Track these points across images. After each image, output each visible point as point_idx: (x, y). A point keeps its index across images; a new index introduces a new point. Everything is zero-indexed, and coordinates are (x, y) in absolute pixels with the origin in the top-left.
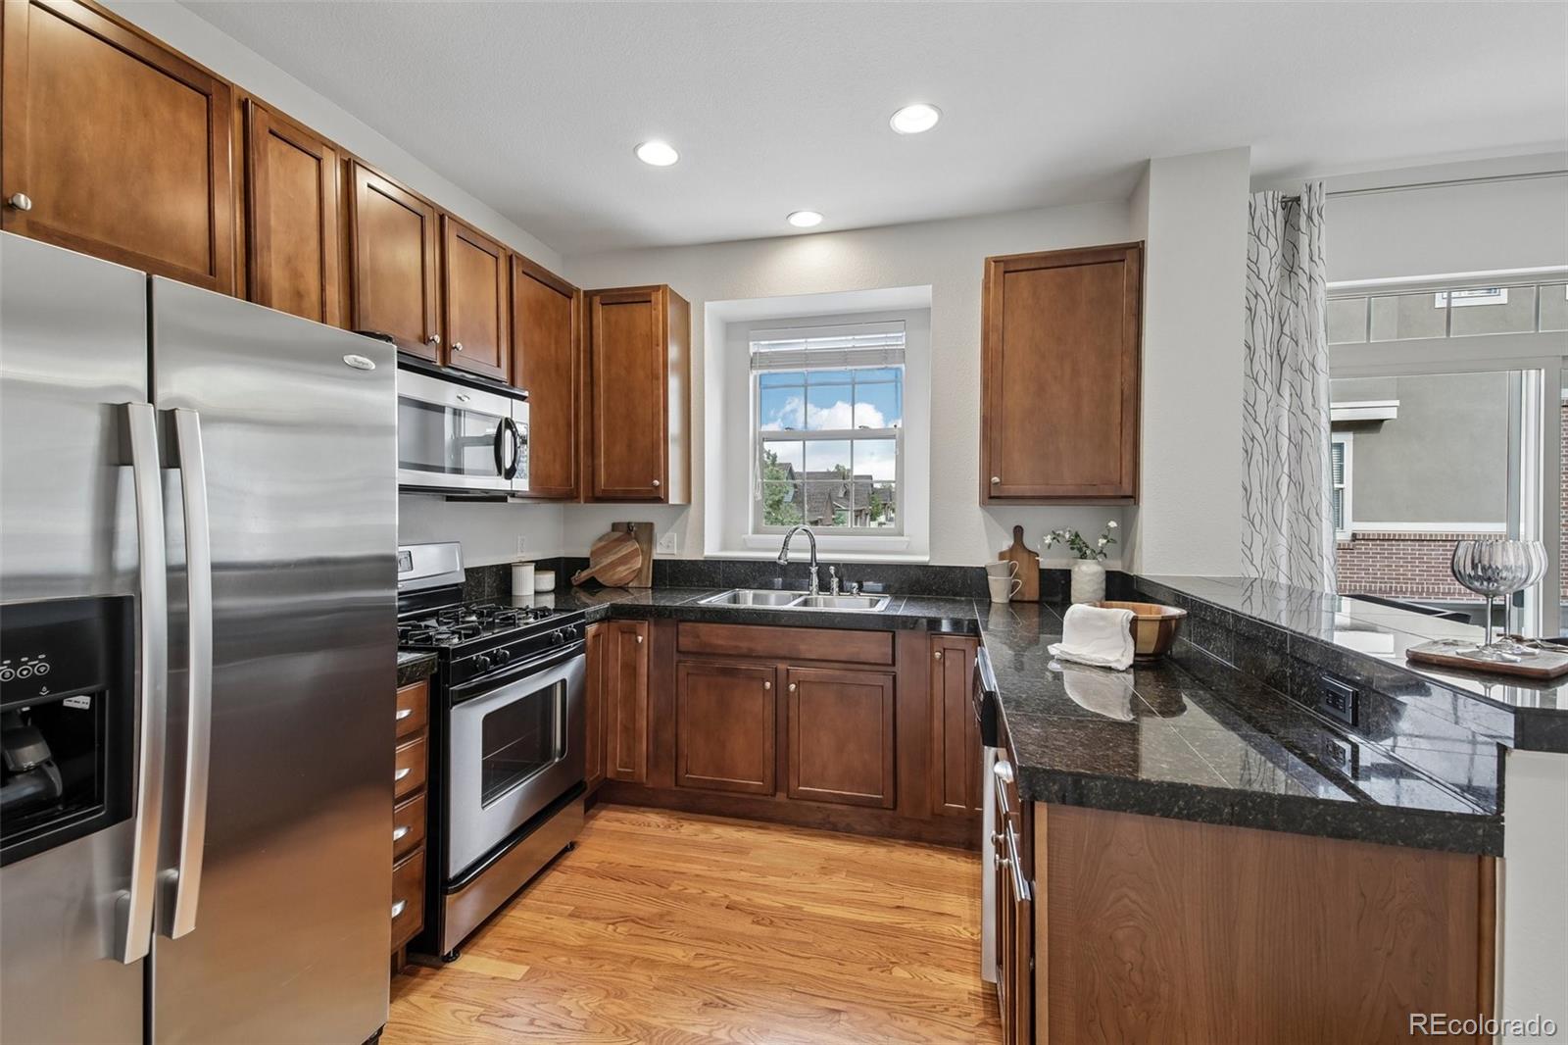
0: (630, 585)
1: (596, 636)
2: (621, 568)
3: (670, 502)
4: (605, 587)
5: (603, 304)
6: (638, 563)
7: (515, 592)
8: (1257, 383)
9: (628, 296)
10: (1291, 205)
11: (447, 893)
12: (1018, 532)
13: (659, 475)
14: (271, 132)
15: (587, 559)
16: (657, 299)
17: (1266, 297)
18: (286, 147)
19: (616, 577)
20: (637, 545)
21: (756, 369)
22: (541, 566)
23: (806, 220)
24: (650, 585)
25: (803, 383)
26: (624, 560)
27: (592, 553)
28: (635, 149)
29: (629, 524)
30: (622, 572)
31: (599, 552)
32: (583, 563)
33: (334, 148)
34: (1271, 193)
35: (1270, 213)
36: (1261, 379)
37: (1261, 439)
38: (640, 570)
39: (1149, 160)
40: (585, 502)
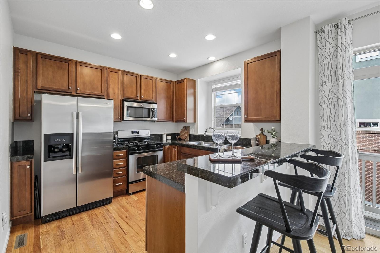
0: (186, 139)
1: (168, 148)
2: (184, 136)
3: (187, 122)
4: (181, 139)
5: (177, 83)
6: (187, 135)
7: (163, 139)
8: (326, 84)
9: (181, 81)
10: (337, 27)
11: (129, 184)
12: (262, 129)
13: (185, 117)
14: (110, 71)
15: (179, 134)
16: (185, 81)
17: (328, 57)
18: (113, 73)
19: (183, 138)
20: (187, 131)
21: (214, 91)
22: (168, 135)
23: (212, 59)
24: (188, 140)
25: (224, 94)
26: (185, 134)
27: (180, 133)
28: (169, 55)
29: (186, 127)
30: (184, 137)
31: (181, 132)
32: (178, 134)
33: (119, 70)
34: (330, 25)
35: (329, 31)
36: (327, 83)
37: (327, 102)
38: (187, 136)
39: (281, 27)
40: (175, 122)
